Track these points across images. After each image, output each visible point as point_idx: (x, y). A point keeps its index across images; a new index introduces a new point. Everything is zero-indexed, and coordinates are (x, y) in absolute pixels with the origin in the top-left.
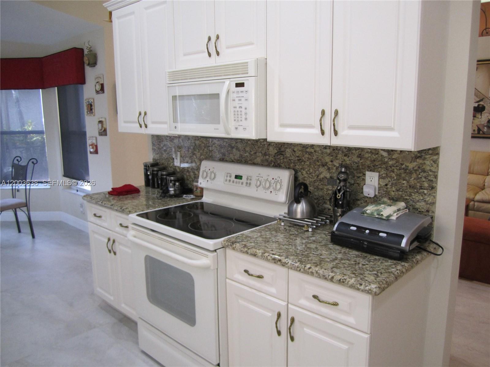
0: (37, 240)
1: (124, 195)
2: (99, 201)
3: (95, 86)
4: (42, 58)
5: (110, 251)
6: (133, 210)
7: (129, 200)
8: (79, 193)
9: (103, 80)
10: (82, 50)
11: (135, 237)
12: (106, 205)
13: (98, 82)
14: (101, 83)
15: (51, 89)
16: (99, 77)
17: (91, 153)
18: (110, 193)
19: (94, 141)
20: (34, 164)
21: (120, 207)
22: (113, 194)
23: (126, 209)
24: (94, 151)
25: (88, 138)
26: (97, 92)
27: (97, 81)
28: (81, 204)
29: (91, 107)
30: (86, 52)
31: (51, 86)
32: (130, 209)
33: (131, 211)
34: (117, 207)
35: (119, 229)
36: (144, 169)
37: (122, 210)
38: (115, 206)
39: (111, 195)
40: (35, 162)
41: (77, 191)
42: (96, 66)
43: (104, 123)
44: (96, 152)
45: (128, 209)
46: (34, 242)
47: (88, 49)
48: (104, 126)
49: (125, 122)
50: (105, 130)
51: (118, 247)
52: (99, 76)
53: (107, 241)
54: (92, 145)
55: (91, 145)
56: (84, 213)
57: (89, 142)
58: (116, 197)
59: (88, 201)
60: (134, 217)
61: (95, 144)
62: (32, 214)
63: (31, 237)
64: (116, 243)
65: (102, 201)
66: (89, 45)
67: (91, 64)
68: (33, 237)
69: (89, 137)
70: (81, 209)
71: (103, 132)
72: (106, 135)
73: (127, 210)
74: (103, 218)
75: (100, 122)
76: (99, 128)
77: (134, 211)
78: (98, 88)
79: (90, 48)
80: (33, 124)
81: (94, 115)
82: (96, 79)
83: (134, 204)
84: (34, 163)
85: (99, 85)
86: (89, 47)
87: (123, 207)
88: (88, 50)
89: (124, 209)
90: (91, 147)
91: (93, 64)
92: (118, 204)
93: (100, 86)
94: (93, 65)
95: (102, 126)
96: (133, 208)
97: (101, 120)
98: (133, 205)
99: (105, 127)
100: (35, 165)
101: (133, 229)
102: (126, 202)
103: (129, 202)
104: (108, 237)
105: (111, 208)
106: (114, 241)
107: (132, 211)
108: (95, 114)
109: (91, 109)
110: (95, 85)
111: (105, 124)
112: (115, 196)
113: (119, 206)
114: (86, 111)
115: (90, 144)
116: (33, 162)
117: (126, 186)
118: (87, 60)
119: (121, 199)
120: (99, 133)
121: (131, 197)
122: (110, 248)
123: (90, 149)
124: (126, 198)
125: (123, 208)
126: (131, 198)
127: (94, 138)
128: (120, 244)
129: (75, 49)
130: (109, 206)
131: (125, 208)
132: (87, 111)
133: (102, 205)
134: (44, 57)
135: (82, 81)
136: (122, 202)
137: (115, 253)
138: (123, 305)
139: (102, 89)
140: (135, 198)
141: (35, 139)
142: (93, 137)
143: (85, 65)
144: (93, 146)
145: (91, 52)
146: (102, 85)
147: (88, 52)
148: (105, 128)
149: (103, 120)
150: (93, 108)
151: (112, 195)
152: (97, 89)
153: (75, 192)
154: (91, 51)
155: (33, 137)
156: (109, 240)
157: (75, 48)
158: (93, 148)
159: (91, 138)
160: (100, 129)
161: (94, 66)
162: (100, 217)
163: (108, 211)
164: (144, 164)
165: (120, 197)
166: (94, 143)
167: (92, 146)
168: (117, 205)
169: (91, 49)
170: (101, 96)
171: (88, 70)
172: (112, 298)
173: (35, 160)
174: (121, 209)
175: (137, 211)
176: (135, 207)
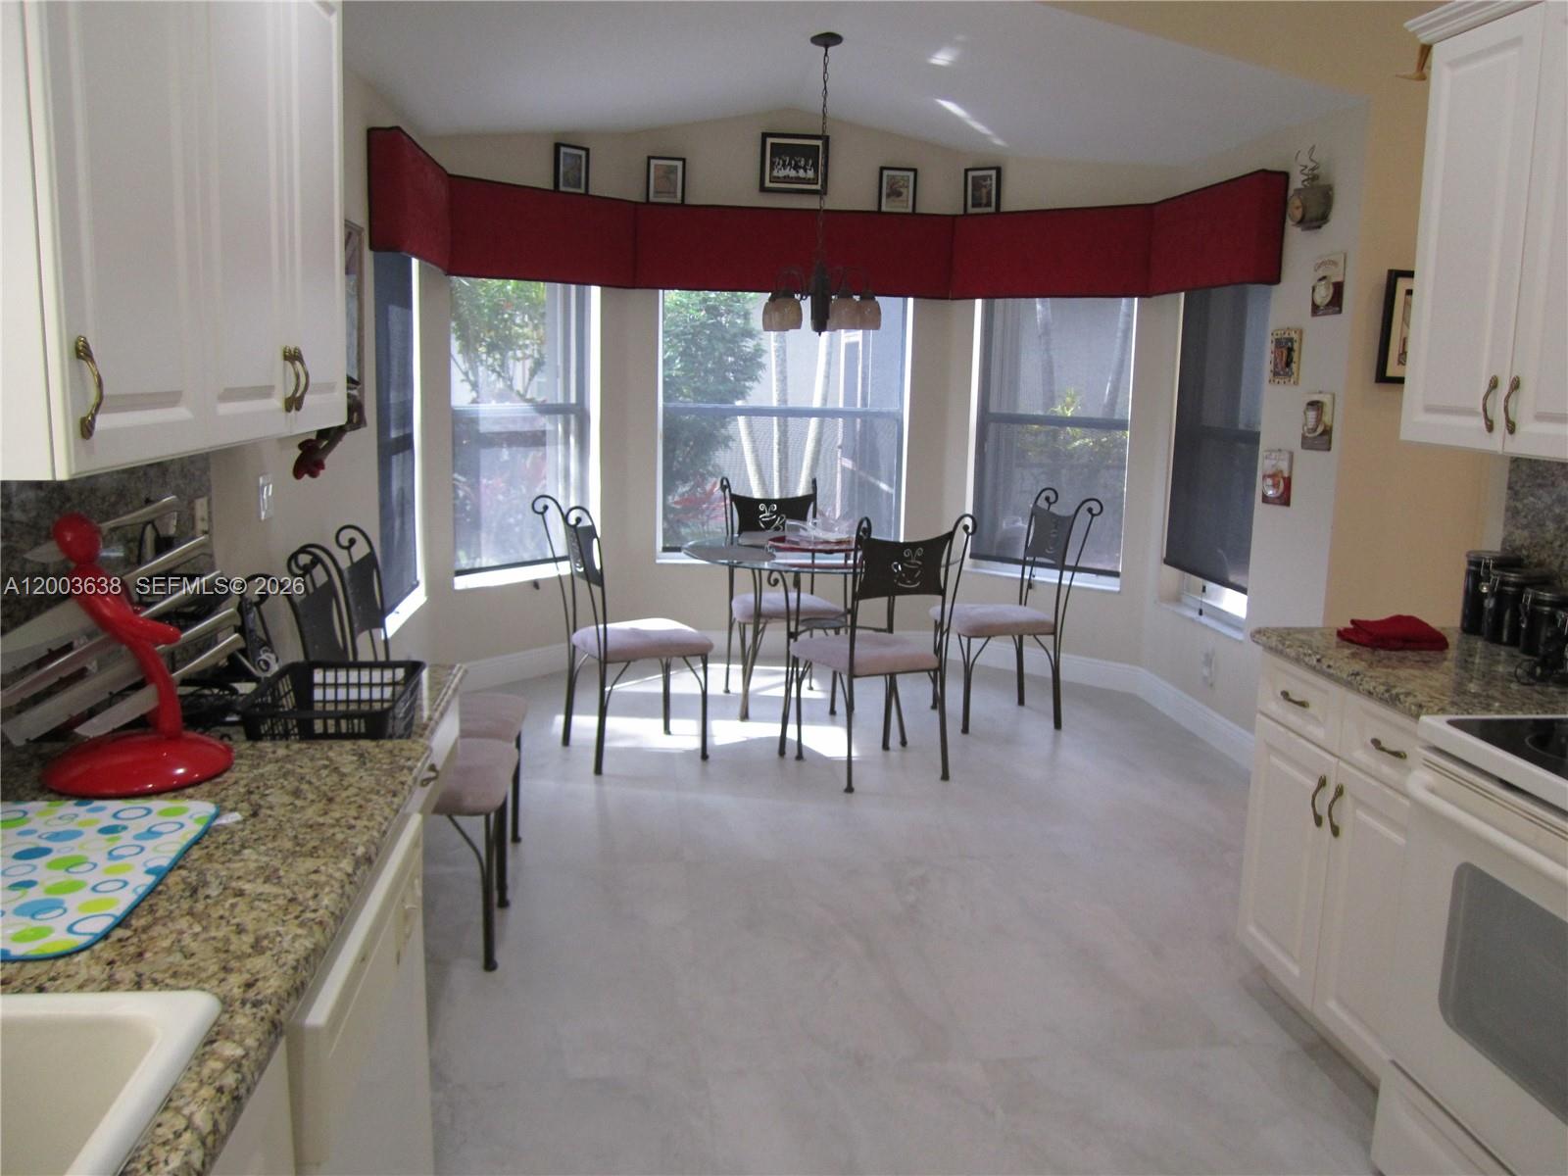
0: (1064, 734)
1: (1391, 650)
2: (1310, 655)
3: (1314, 290)
4: (1155, 204)
5: (1318, 821)
6: (1431, 704)
7: (1412, 667)
8: (1204, 619)
9: (1342, 271)
10: (1284, 177)
11: (1432, 791)
12: (1331, 671)
13: (1324, 278)
14: (1334, 280)
15: (1168, 298)
16: (1330, 261)
17: (1266, 499)
18: (1344, 635)
19: (1284, 466)
20: (1093, 515)
21: (1383, 684)
22: (1352, 638)
23: (1407, 694)
24: (1278, 495)
25: (1265, 454)
26: (1316, 309)
27: (1321, 274)
28: (1207, 655)
29: (1287, 355)
30: (1297, 182)
31: (1171, 289)
32: (1421, 698)
33: (1423, 704)
34: (1373, 684)
35: (1365, 756)
36: (1469, 573)
37: (1391, 699)
38: (1368, 679)
39: (1346, 643)
40: (1096, 508)
41: (1201, 613)
42: (1326, 228)
43: (1327, 409)
44: (1285, 500)
45: (1415, 696)
46: (1056, 742)
47: (1306, 171)
48: (1326, 419)
49: (1430, 409)
50: (1327, 432)
51: (1349, 813)
52: (1332, 258)
53: (1313, 784)
54: (1273, 476)
55: (1270, 476)
56: (1212, 685)
57: (1264, 464)
58: (1366, 653)
59: (1271, 648)
60: (1436, 726)
61: (1286, 475)
62: (1065, 659)
63: (1051, 724)
64: (1347, 800)
65: (1318, 657)
66: (1312, 160)
67: (1311, 221)
68: (1058, 724)
69: (1266, 451)
70: (1206, 672)
71: (1320, 439)
72: (1329, 449)
73: (1410, 699)
74: (1311, 710)
75: (1315, 405)
76: (1305, 424)
77: (1436, 708)
78: (1324, 295)
79: (1313, 169)
80: (1078, 399)
81: (1296, 383)
82: (1319, 266)
83: (1432, 683)
84: (1094, 512)
85: (1328, 288)
86: (1311, 165)
87: (1395, 687)
88: (1306, 177)
89: (1397, 695)
90: (1269, 481)
91: (1317, 220)
92: (1377, 674)
93: (1331, 290)
94: (1315, 224)
95: (1319, 420)
96: (1431, 697)
97: (1316, 398)
98: (1431, 687)
99: (1329, 423)
100: (1095, 518)
101: (1429, 765)
102: (1403, 673)
103: (1412, 676)
104: (1320, 773)
105: (1351, 682)
106: (1339, 792)
107: (1426, 704)
108: (1298, 379)
109: (1288, 364)
110: (1312, 285)
111: (1330, 413)
112: (1361, 648)
113: (1381, 681)
114: (1267, 368)
115: (1269, 472)
116: (1090, 510)
117: (1398, 620)
118: (1297, 208)
119: (1385, 661)
120: (1304, 437)
121: (1418, 658)
122: (1323, 812)
123: (1265, 487)
124: (1401, 660)
125: (1394, 692)
126: (1418, 662)
127: (1287, 456)
128: (1359, 803)
129: (1264, 176)
130: (1345, 676)
131: (1403, 690)
132: (1271, 367)
133: (1318, 668)
134: (1160, 202)
135: (1270, 272)
136: (1390, 670)
137: (1335, 831)
138: (1332, 1005)
139: (1336, 301)
140: (1432, 665)
141: (1077, 443)
142: (1280, 450)
143: (1289, 223)
144: (1277, 479)
145: (1315, 183)
146: (1338, 288)
147: (1304, 181)
148: (1325, 426)
149: (1325, 399)
150: (1295, 359)
151: (1351, 641)
152: (1318, 301)
153: (1195, 615)
154: (1315, 178)
155: (1075, 439)
156: (1322, 783)
157: (1264, 171)
158: (1275, 486)
159: (1274, 455)
160: (1310, 427)
161: (1319, 227)
162: (1303, 704)
163: (1337, 691)
164: (1468, 556)
165: (1376, 653)
166: (1281, 471)
167: (1274, 480)
168: (1371, 677)
169: (1315, 172)
170: (1328, 321)
171: (1295, 237)
172: (1296, 971)
173: (1098, 505)
174: (1387, 691)
175: (1448, 708)
176: (1437, 695)
